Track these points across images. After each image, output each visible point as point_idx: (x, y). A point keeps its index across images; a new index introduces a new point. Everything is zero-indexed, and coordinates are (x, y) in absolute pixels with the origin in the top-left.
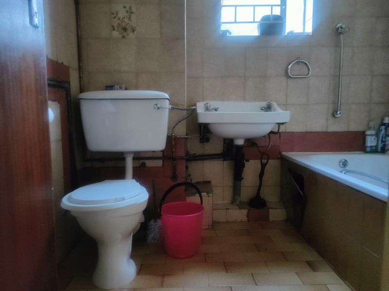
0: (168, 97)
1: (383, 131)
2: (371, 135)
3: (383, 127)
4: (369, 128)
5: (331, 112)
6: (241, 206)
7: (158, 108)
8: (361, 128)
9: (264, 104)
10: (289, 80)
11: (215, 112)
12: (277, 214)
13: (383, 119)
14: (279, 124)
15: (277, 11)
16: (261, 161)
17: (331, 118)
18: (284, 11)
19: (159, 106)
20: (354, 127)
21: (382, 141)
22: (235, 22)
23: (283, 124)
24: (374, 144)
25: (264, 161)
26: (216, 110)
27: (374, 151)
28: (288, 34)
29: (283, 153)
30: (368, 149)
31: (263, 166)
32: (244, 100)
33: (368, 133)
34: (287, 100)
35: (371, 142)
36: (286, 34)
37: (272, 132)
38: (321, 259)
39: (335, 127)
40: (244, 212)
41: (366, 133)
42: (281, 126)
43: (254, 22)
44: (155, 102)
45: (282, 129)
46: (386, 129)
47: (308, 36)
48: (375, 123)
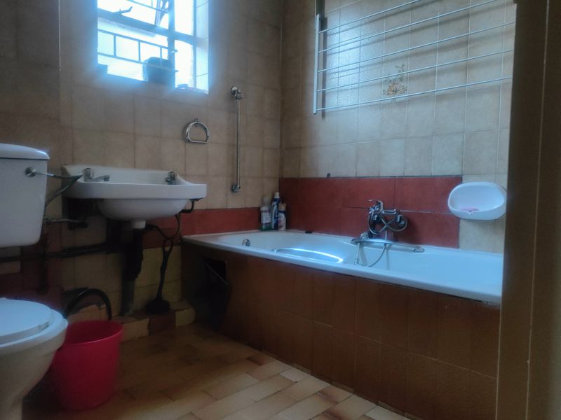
0: (48, 157)
1: (276, 207)
2: (265, 211)
3: (275, 203)
4: (263, 204)
5: (229, 186)
6: (138, 315)
7: (33, 175)
8: (256, 205)
9: (165, 174)
10: (188, 145)
11: (102, 182)
12: (184, 316)
13: (273, 195)
14: (193, 201)
15: (165, 56)
16: (164, 250)
17: (229, 192)
18: (171, 56)
19: (34, 171)
20: (252, 203)
21: (275, 218)
22: (115, 56)
23: (198, 200)
24: (268, 222)
25: (167, 249)
26: (106, 179)
27: (269, 228)
28: (180, 86)
29: (184, 237)
30: (264, 227)
31: (166, 256)
32: (135, 166)
33: (264, 209)
34: (185, 170)
35: (266, 218)
36: (176, 86)
37: (183, 211)
39: (235, 203)
40: (145, 322)
41: (261, 209)
42: (196, 202)
43: (139, 62)
44: (26, 165)
45: (198, 206)
46: (278, 205)
47: (202, 94)
48: (267, 199)
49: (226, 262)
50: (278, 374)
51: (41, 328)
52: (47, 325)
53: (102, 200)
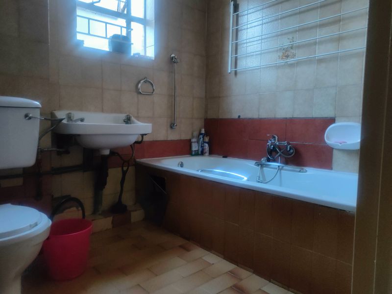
0: (40, 106)
1: (202, 139)
2: (195, 142)
3: (201, 136)
4: (193, 137)
5: (169, 124)
6: (105, 214)
7: (30, 118)
8: (188, 138)
9: (123, 116)
10: (139, 96)
11: (80, 123)
12: (137, 215)
13: (200, 131)
14: (143, 135)
15: (124, 33)
16: (123, 169)
17: (169, 129)
18: (129, 33)
19: (31, 115)
20: (185, 137)
21: (201, 147)
22: (89, 34)
23: (146, 134)
24: (196, 149)
25: (125, 168)
26: (82, 120)
27: (197, 154)
28: (134, 55)
29: (137, 160)
30: (193, 153)
31: (124, 173)
32: (103, 111)
33: (194, 140)
34: (138, 113)
35: (195, 147)
36: (132, 55)
37: (136, 142)
38: (188, 241)
39: (173, 136)
40: (110, 219)
41: (192, 141)
42: (144, 137)
43: (106, 38)
44: (25, 112)
46: (203, 137)
47: (150, 60)
48: (196, 134)
49: (166, 178)
50: (201, 258)
51: (31, 227)
52: (36, 225)
53: (79, 135)
